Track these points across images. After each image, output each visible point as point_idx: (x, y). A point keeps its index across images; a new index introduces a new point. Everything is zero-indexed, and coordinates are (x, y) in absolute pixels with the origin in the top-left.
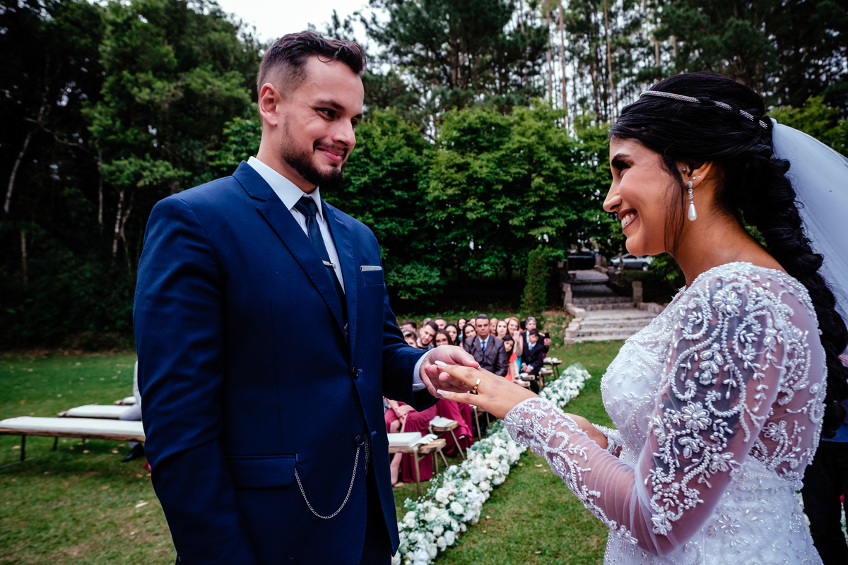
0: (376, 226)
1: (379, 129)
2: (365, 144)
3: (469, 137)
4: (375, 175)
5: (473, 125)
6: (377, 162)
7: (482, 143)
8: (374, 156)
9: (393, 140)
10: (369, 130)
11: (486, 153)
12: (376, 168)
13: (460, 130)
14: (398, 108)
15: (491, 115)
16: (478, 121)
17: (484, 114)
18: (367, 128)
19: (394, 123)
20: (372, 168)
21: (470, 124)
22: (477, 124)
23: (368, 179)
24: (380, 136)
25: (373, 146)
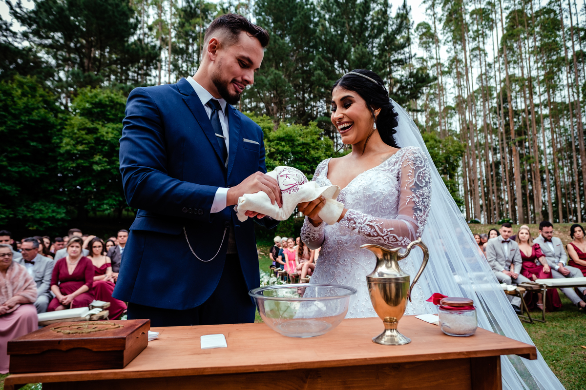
0: (9, 168)
1: (20, 91)
2: (5, 100)
3: (99, 110)
4: (12, 126)
5: (103, 102)
6: (15, 117)
7: (108, 115)
8: (13, 111)
9: (32, 101)
10: (9, 90)
11: (112, 123)
12: (14, 121)
13: (92, 104)
14: (38, 77)
15: (117, 97)
16: (107, 99)
17: (112, 95)
18: (7, 88)
19: (33, 89)
20: (10, 120)
21: (100, 100)
22: (106, 101)
23: (6, 129)
24: (20, 96)
25: (12, 103)
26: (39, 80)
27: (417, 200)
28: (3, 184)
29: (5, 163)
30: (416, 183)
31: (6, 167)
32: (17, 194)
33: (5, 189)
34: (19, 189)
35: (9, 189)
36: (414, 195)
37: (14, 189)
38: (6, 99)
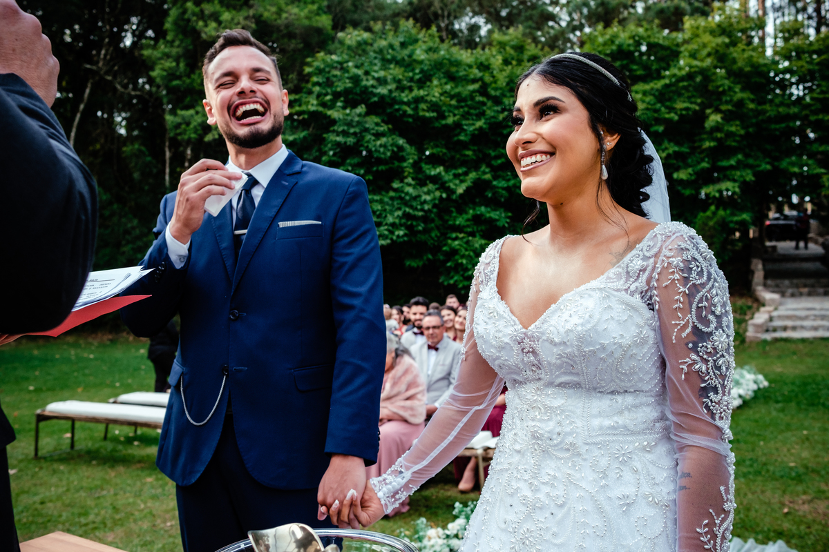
0: (495, 183)
1: (500, 58)
2: (482, 79)
3: (619, 63)
4: (493, 117)
5: (625, 47)
6: (497, 101)
8: (493, 93)
10: (487, 60)
11: (641, 84)
12: (496, 108)
14: (526, 28)
16: (631, 42)
17: (641, 30)
18: (484, 57)
19: (520, 48)
20: (489, 108)
21: (620, 46)
22: (629, 45)
23: (485, 123)
24: (501, 67)
25: (491, 79)
26: (528, 31)
27: (704, 368)
28: (489, 209)
29: (488, 177)
30: (695, 328)
31: (489, 182)
32: (507, 222)
33: (490, 217)
34: (510, 214)
35: (497, 217)
36: (694, 357)
37: (503, 215)
38: (483, 75)
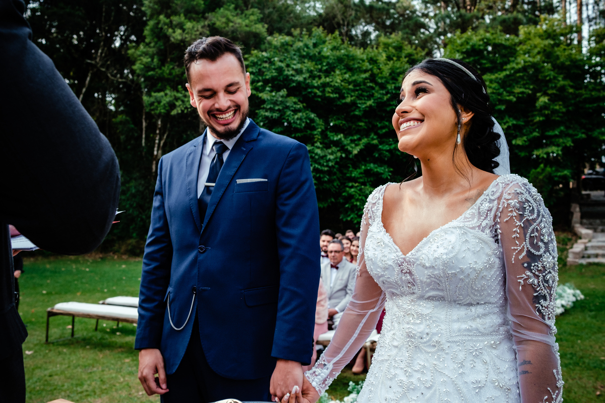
0: (380, 147)
1: (384, 55)
2: (371, 70)
3: (472, 59)
4: (380, 98)
5: (476, 47)
6: (382, 86)
7: (485, 64)
8: (380, 81)
9: (398, 64)
10: (375, 56)
11: (489, 74)
12: (381, 92)
13: (463, 53)
14: (404, 33)
15: (495, 36)
16: (481, 43)
17: (488, 35)
18: (373, 54)
19: (399, 48)
20: (377, 92)
21: (473, 46)
22: (480, 45)
23: (373, 102)
24: (385, 62)
25: (378, 71)
26: (405, 36)
27: (536, 282)
28: (376, 166)
29: (375, 142)
30: (529, 251)
31: (376, 146)
32: (389, 175)
33: (377, 172)
34: (392, 169)
35: (382, 172)
36: (529, 273)
37: (387, 170)
38: (373, 67)
